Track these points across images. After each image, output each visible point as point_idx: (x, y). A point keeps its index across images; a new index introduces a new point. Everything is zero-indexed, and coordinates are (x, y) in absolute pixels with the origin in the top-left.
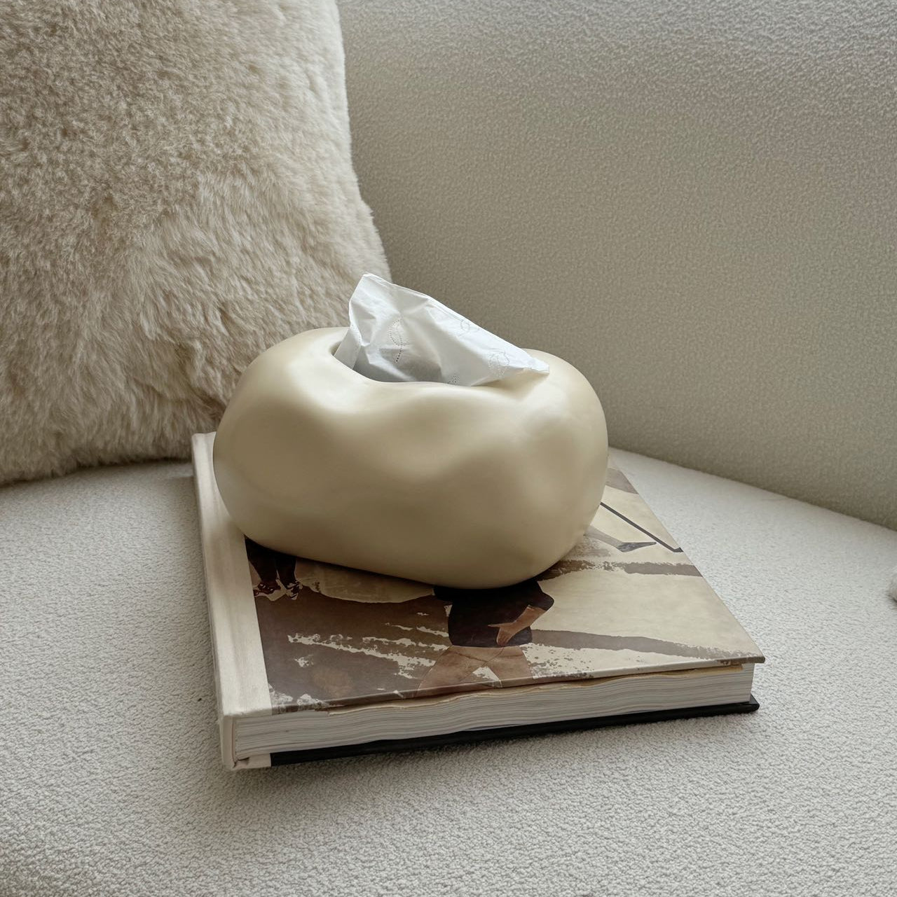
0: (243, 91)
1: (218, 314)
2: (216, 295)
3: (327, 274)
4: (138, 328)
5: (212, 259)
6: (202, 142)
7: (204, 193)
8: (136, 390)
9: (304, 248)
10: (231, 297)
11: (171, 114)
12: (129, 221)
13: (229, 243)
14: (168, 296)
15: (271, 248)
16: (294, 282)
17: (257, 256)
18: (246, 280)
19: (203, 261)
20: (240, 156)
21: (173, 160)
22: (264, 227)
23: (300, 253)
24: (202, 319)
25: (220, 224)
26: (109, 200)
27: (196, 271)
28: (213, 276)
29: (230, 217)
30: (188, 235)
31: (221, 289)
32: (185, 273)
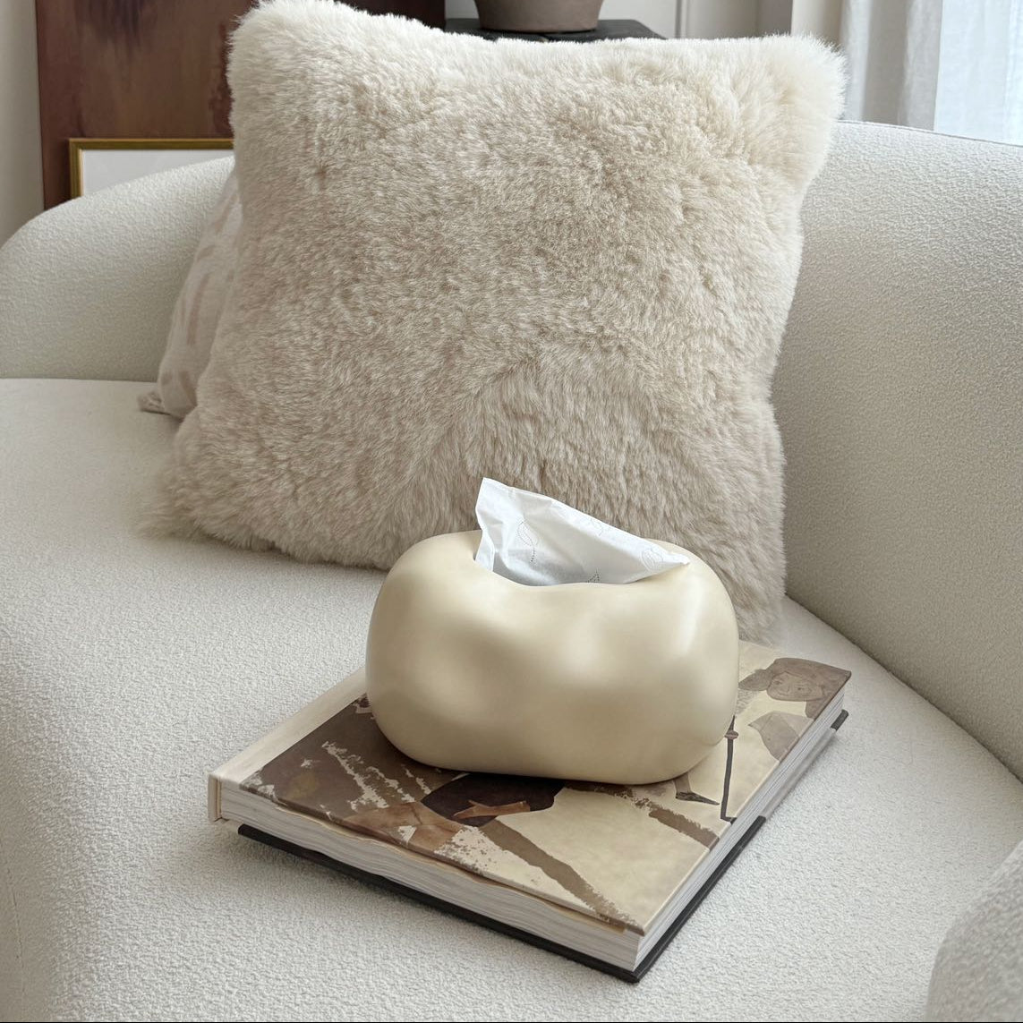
0: (614, 278)
1: (536, 469)
2: (537, 451)
3: (665, 461)
4: (463, 464)
5: (542, 420)
6: (556, 316)
7: (546, 360)
8: (459, 517)
9: (644, 431)
10: (551, 456)
11: (535, 286)
12: (471, 368)
13: (562, 408)
14: (495, 442)
15: (605, 423)
16: (622, 459)
17: (590, 428)
18: (571, 444)
19: (534, 419)
20: (593, 335)
21: (522, 325)
22: (603, 403)
23: (638, 433)
24: (519, 470)
25: (556, 390)
26: (460, 350)
27: (524, 425)
28: (539, 433)
29: (568, 387)
30: (523, 393)
31: (543, 448)
32: (515, 426)
